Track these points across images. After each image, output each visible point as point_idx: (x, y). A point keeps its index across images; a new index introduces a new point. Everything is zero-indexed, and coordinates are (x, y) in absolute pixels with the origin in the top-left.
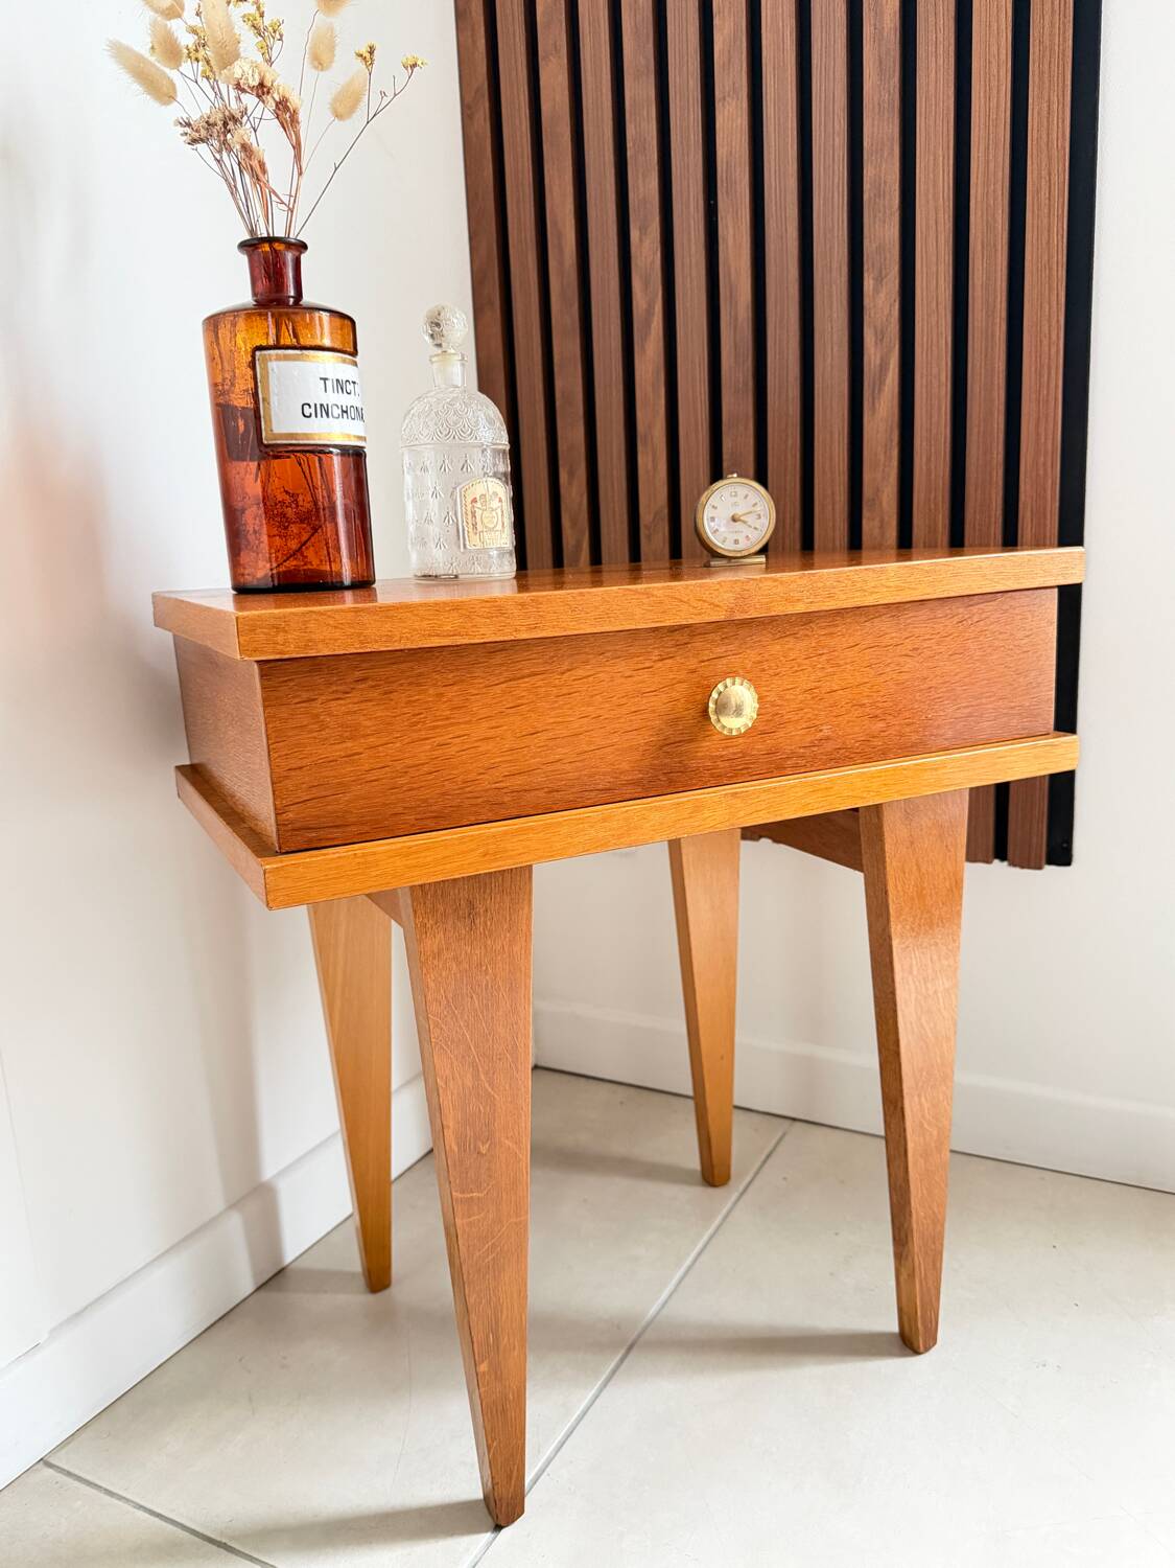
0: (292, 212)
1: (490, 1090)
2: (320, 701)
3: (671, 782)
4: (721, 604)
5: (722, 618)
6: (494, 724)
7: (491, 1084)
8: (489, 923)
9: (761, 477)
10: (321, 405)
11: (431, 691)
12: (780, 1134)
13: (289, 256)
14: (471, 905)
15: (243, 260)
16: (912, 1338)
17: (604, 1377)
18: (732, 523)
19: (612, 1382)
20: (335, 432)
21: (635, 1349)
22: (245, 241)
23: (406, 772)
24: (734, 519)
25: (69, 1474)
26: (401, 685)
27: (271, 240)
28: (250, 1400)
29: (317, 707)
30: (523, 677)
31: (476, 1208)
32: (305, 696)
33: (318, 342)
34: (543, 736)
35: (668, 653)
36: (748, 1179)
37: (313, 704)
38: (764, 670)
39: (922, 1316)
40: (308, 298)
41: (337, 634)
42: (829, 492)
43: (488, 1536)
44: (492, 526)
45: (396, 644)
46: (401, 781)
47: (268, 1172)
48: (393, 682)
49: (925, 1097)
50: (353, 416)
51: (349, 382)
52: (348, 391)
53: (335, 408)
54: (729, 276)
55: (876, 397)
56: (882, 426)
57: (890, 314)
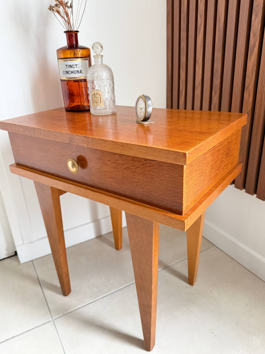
10: (66, 71)
25: (33, 265)
42: (237, 83)
50: (75, 73)
51: (74, 65)
52: (74, 67)
53: (69, 72)
54: (219, 14)
55: (251, 55)
56: (252, 65)
57: (258, 28)
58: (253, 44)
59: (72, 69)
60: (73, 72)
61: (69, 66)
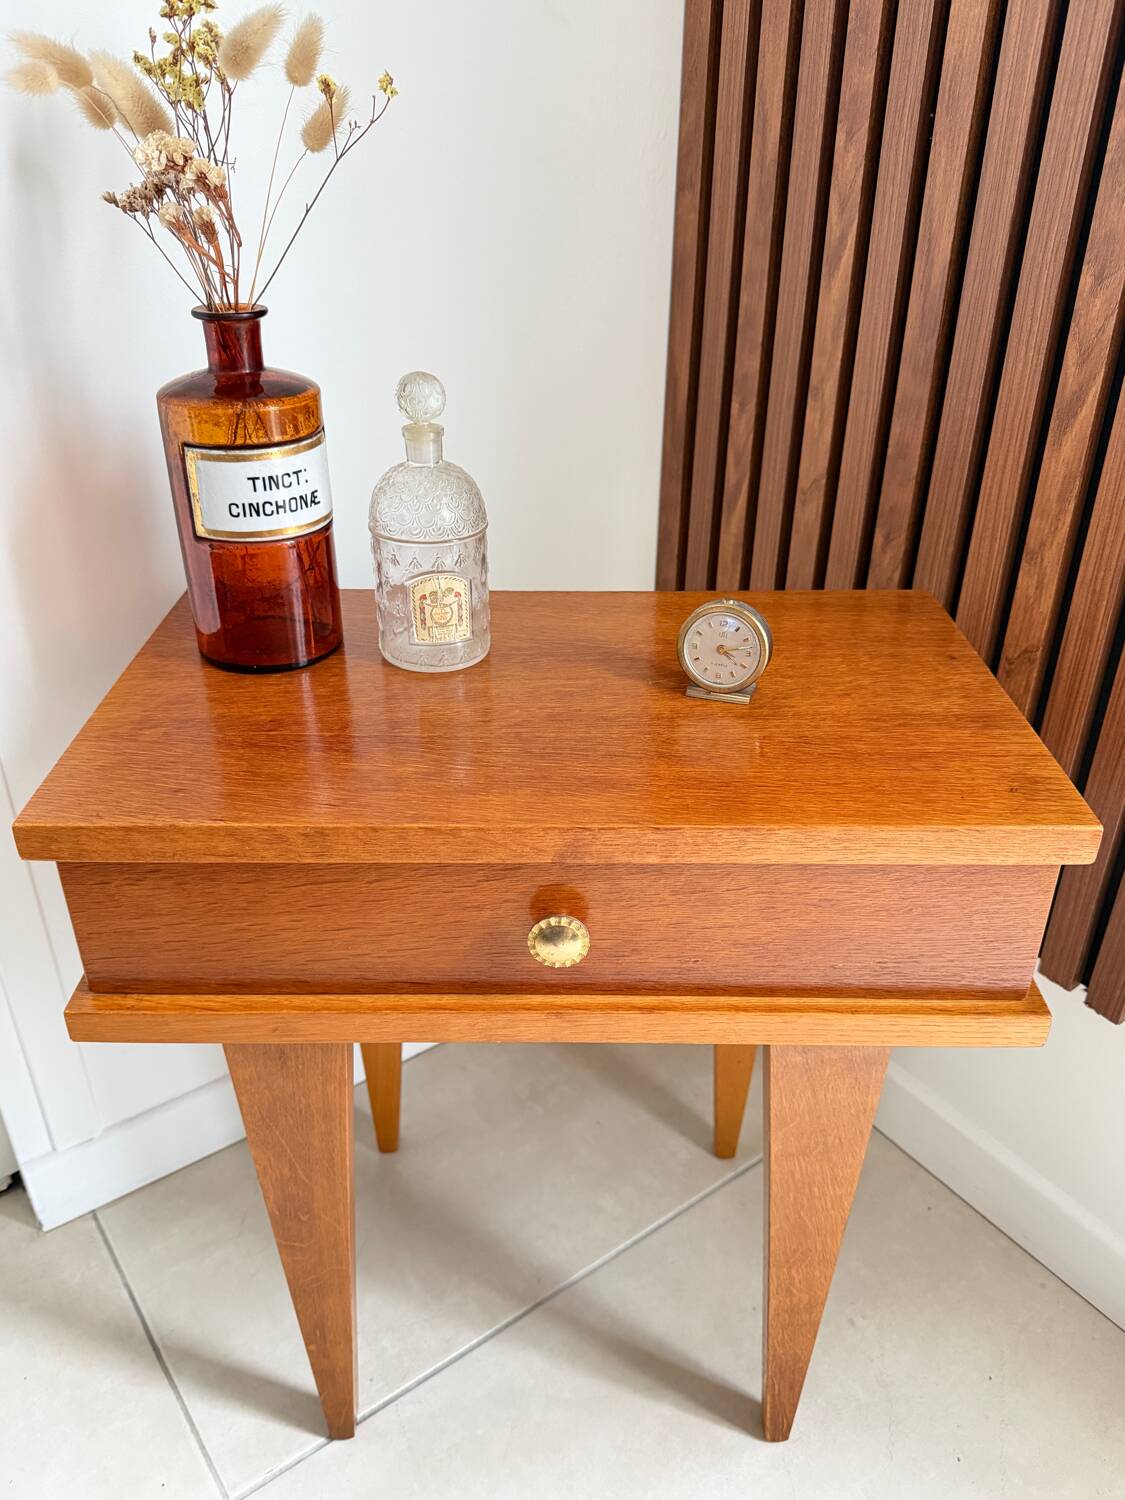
2: (113, 885)
4: (544, 850)
5: (550, 861)
6: (293, 918)
7: (308, 1178)
8: (300, 1067)
10: (251, 505)
17: (497, 1327)
18: (715, 650)
21: (541, 1308)
22: (199, 310)
23: (203, 947)
24: (719, 650)
25: (102, 1233)
30: (325, 883)
31: (298, 1253)
34: (349, 933)
39: (771, 1419)
44: (443, 621)
46: (201, 953)
49: (797, 1271)
50: (294, 508)
51: (288, 475)
52: (287, 484)
53: (267, 506)
54: (931, 221)
55: (1063, 430)
56: (1062, 470)
57: (1102, 330)
58: (1075, 388)
59: (280, 495)
60: (283, 507)
61: (264, 479)
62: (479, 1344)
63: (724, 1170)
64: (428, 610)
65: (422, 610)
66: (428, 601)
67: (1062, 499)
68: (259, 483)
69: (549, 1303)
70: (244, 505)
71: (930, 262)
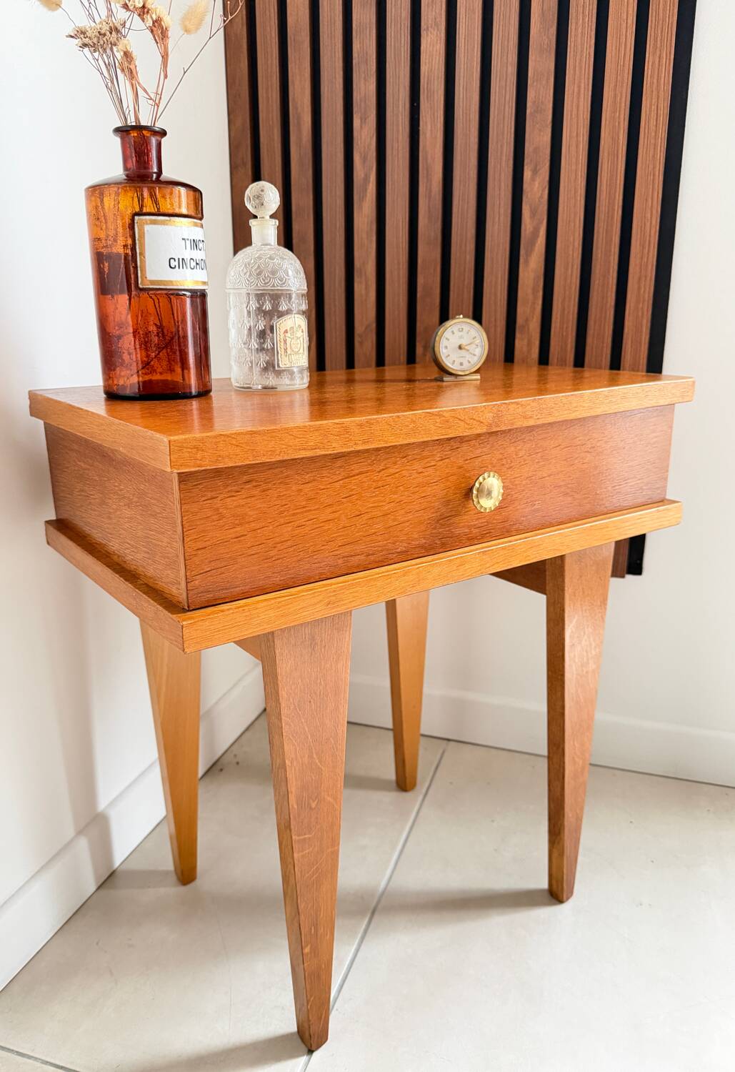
0: (158, 106)
1: (319, 764)
2: (219, 499)
3: (443, 545)
4: (483, 421)
5: (485, 430)
6: (334, 509)
7: (320, 762)
8: (323, 650)
9: (477, 317)
10: (183, 259)
11: (294, 488)
12: (441, 751)
13: (154, 141)
14: (313, 638)
15: (117, 141)
16: (556, 893)
18: (458, 349)
19: (366, 938)
20: (188, 279)
21: (376, 913)
22: (118, 128)
23: (275, 547)
24: (460, 347)
26: (274, 484)
27: (139, 128)
28: (112, 974)
29: (218, 503)
30: (354, 476)
31: (307, 846)
32: (209, 495)
33: (177, 211)
34: (366, 517)
35: (446, 455)
36: (427, 785)
37: (215, 501)
38: (503, 465)
39: (566, 879)
40: (167, 174)
41: (238, 450)
43: (304, 1058)
44: (297, 350)
45: (277, 457)
46: (272, 553)
47: (102, 805)
48: (269, 483)
52: (200, 247)
53: (192, 262)
54: (426, 160)
55: (528, 254)
56: (532, 275)
57: (541, 197)
58: (531, 229)
61: (190, 241)
62: (357, 950)
63: (414, 798)
64: (288, 340)
65: (285, 341)
66: (289, 335)
67: (534, 291)
68: (188, 242)
69: (379, 906)
70: (179, 259)
71: (429, 180)
